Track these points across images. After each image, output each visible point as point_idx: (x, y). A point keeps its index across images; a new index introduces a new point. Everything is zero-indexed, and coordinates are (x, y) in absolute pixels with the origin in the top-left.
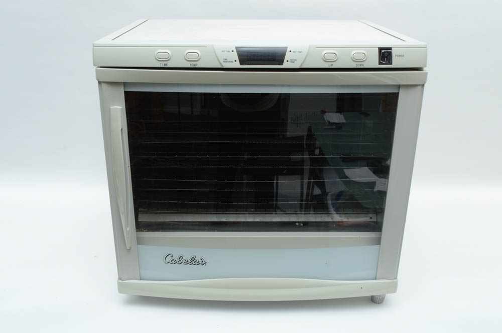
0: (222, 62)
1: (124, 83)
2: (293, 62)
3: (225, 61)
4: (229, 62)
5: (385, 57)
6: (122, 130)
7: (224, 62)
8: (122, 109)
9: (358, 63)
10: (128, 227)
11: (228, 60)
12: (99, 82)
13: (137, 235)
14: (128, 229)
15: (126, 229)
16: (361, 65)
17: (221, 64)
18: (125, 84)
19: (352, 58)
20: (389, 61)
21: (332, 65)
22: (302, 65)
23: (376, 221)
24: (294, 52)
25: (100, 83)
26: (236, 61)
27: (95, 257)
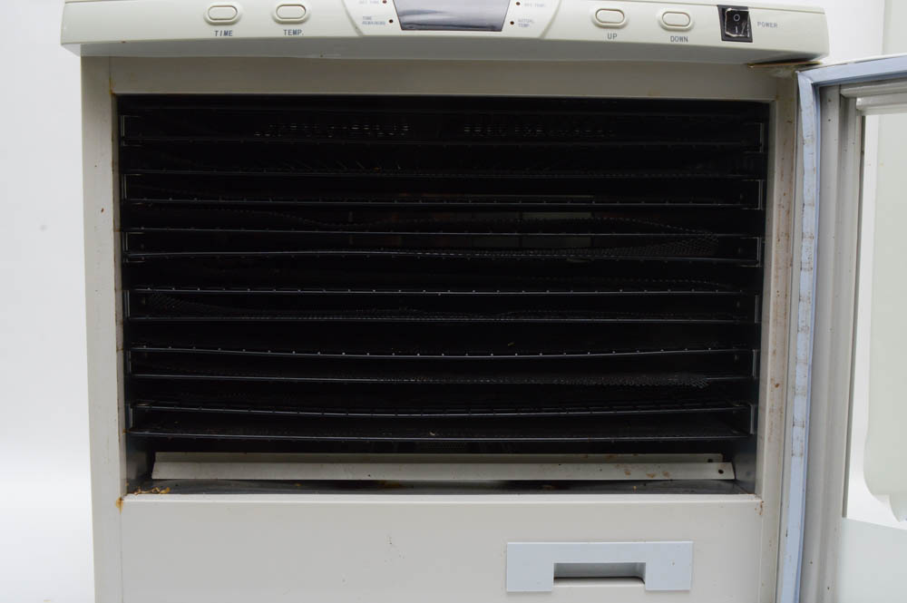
0: (359, 23)
2: (526, 26)
3: (368, 20)
4: (376, 23)
5: (735, 24)
7: (364, 23)
9: (675, 34)
11: (373, 20)
16: (681, 39)
17: (356, 28)
19: (659, 22)
20: (745, 32)
21: (615, 36)
22: (545, 33)
23: (733, 478)
24: (526, 5)
26: (391, 21)
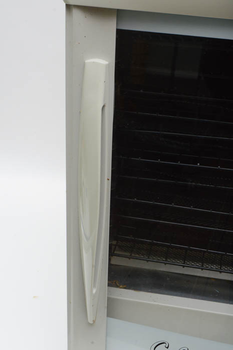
1: (118, 10)
6: (104, 107)
8: (108, 66)
10: (94, 286)
12: (66, 5)
13: (109, 291)
14: (94, 291)
15: (91, 291)
18: (120, 14)
25: (69, 7)
27: (34, 297)
